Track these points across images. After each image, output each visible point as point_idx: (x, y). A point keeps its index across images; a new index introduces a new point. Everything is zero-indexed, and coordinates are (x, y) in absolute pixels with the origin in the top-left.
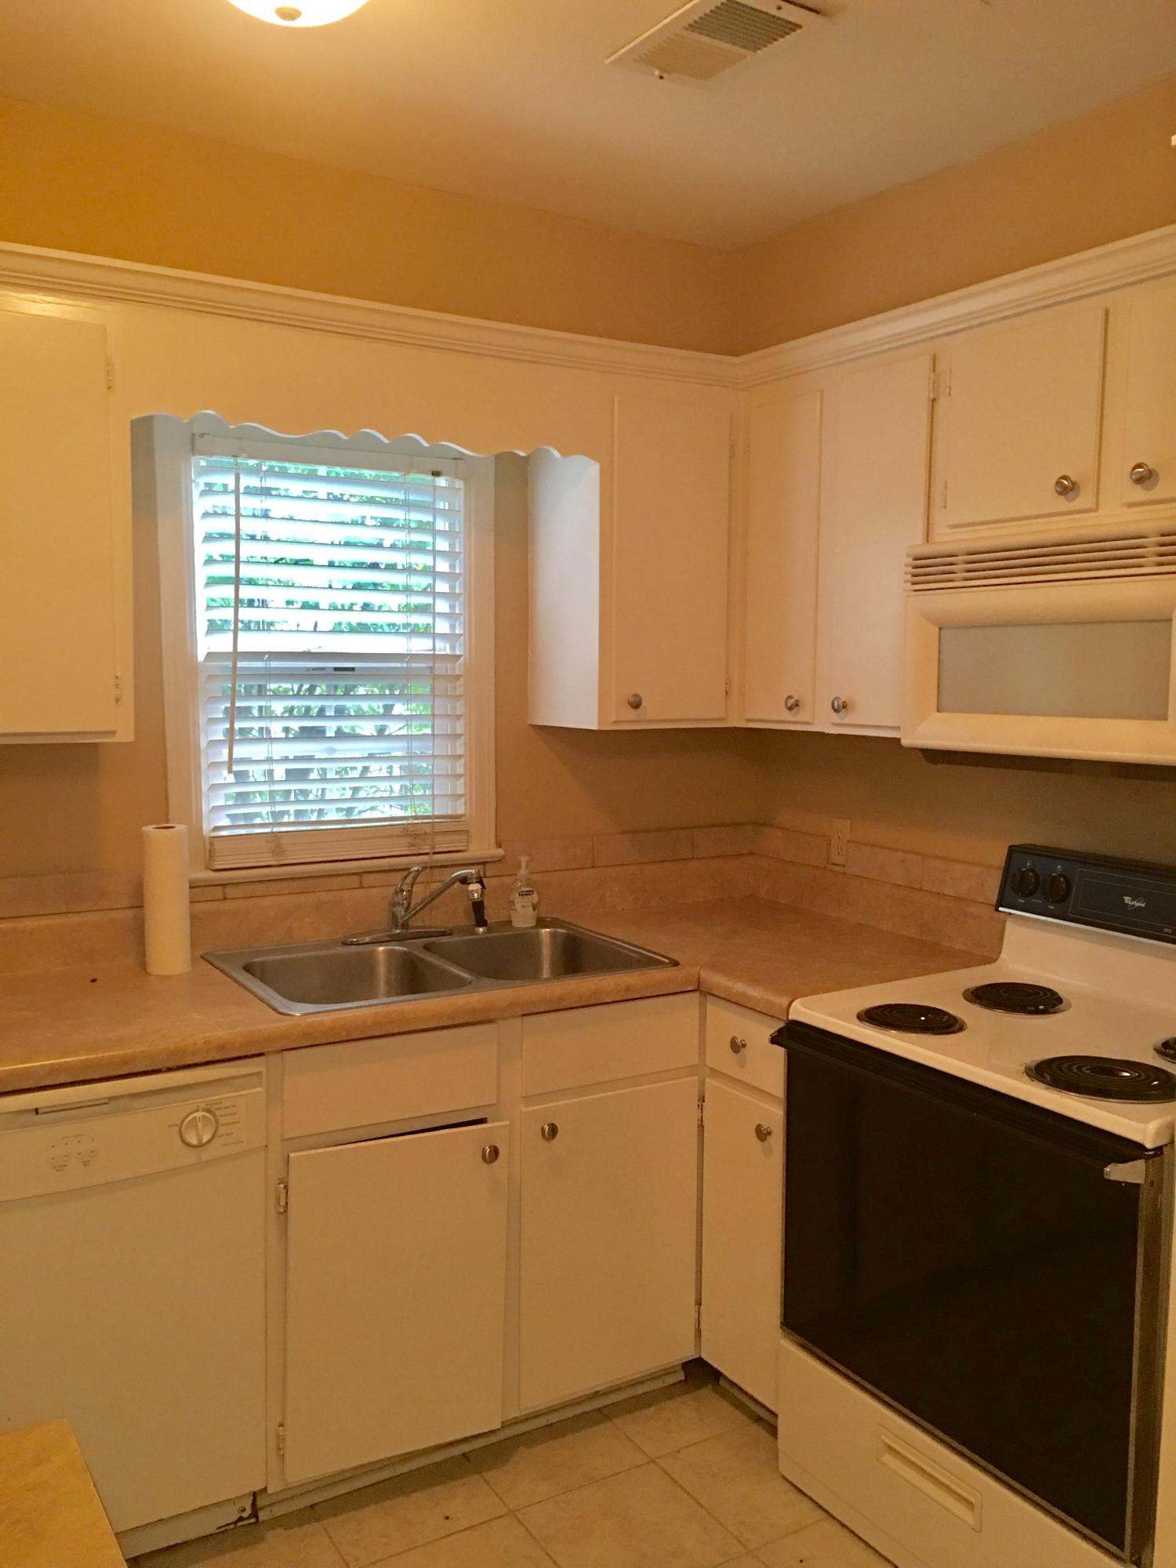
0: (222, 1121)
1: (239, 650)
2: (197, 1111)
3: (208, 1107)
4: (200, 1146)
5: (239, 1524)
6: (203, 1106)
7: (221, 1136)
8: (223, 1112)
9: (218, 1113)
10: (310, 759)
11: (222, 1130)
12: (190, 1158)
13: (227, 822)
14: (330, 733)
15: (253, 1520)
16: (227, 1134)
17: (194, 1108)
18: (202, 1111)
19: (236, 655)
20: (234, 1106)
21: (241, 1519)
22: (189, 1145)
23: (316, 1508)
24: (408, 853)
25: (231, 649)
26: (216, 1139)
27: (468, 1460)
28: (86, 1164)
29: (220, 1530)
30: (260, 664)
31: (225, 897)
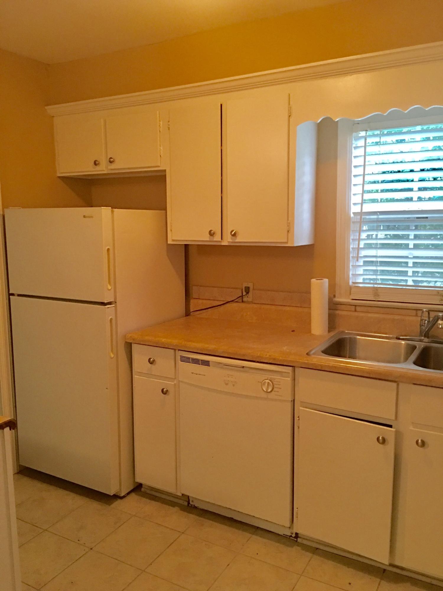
0: (275, 386)
1: (363, 211)
2: (267, 380)
3: (271, 379)
4: (267, 392)
5: (291, 538)
6: (269, 378)
7: (275, 391)
8: (276, 383)
9: (274, 383)
10: (407, 257)
11: (275, 389)
12: (264, 395)
13: (361, 281)
14: (411, 246)
15: (296, 540)
16: (277, 392)
17: (266, 378)
18: (269, 380)
19: (361, 213)
20: (280, 382)
21: (291, 536)
22: (264, 391)
23: (318, 550)
25: (359, 211)
26: (273, 392)
27: (384, 572)
28: (234, 385)
29: (283, 535)
30: (375, 217)
31: (355, 311)
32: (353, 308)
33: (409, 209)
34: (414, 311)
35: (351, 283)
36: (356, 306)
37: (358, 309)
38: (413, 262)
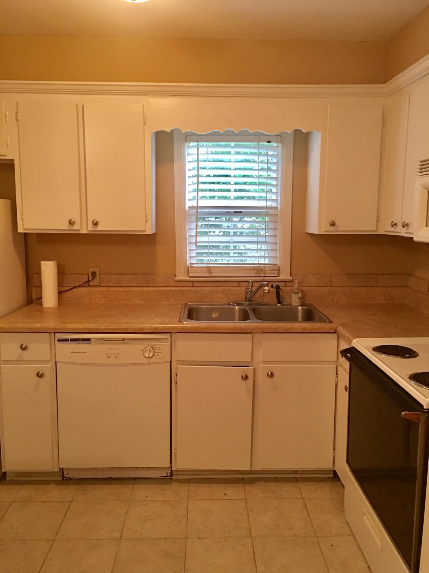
0: (156, 351)
1: (199, 206)
2: (148, 347)
3: (152, 346)
4: (149, 358)
5: (167, 478)
6: (150, 346)
7: (156, 356)
8: (156, 349)
9: (155, 349)
10: (229, 242)
11: (156, 354)
12: (146, 361)
13: (195, 262)
14: (232, 234)
15: (171, 478)
16: (158, 356)
17: (147, 346)
18: (150, 347)
19: (197, 208)
20: (160, 347)
21: (167, 476)
22: (145, 357)
23: (190, 480)
24: (255, 276)
25: (196, 205)
26: (154, 357)
27: (243, 480)
28: (116, 357)
29: (160, 478)
30: (207, 210)
31: (193, 286)
32: (191, 284)
33: (229, 205)
34: (238, 283)
35: (188, 263)
36: (193, 282)
37: (195, 284)
38: (234, 246)
